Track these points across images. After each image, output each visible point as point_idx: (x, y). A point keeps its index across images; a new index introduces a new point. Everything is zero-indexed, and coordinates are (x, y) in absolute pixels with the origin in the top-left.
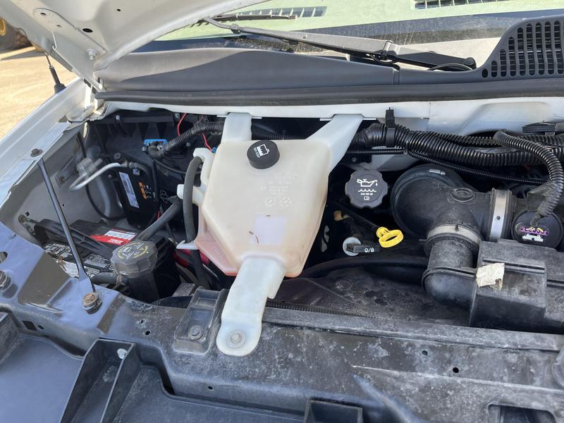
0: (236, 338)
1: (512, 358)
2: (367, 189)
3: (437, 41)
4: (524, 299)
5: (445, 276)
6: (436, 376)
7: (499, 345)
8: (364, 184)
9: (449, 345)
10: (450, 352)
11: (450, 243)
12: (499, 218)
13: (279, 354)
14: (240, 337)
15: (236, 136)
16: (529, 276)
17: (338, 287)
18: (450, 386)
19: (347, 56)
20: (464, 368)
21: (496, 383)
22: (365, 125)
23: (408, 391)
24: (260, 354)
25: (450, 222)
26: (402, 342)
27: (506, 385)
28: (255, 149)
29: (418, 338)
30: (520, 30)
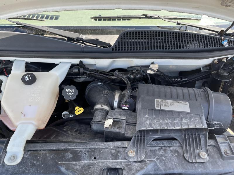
1: (113, 151)
2: (70, 93)
4: (118, 130)
5: (96, 124)
6: (88, 161)
7: (110, 147)
9: (94, 149)
10: (94, 152)
11: (100, 111)
12: (116, 101)
13: (30, 162)
14: (14, 157)
16: (121, 122)
17: (65, 129)
18: (92, 164)
20: (97, 157)
21: (107, 161)
23: (77, 169)
25: (100, 104)
26: (78, 151)
27: (110, 161)
28: (25, 77)
29: (84, 148)
30: (124, 34)
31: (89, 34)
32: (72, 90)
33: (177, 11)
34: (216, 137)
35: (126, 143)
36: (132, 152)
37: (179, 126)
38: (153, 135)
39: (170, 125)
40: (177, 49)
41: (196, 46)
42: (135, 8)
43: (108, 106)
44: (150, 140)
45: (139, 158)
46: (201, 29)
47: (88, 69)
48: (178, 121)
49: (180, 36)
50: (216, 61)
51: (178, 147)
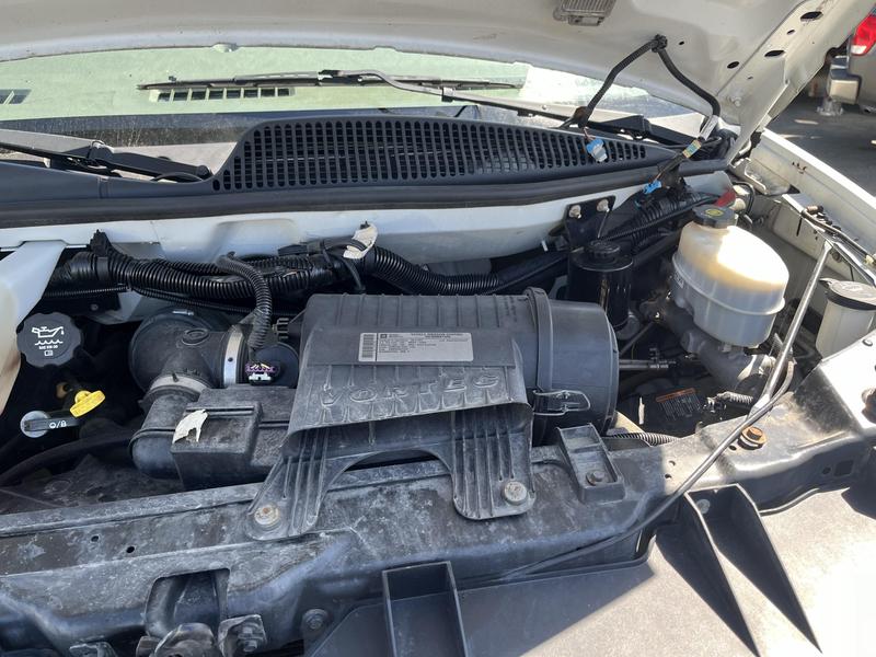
1: (204, 519)
2: (48, 340)
3: (172, 143)
4: (223, 447)
5: (150, 441)
6: (103, 563)
7: (191, 508)
8: (42, 333)
9: (129, 521)
10: (128, 529)
11: (168, 398)
12: (231, 360)
16: (236, 420)
17: (47, 492)
18: (115, 570)
19: (46, 161)
20: (139, 545)
21: (176, 553)
22: (68, 255)
23: (57, 588)
25: (169, 372)
26: (67, 532)
27: (188, 552)
29: (89, 523)
30: (257, 134)
31: (133, 141)
32: (58, 329)
33: (430, 50)
34: (562, 435)
35: (252, 490)
36: (266, 511)
37: (431, 407)
38: (353, 450)
39: (404, 407)
40: (443, 175)
41: (507, 165)
42: (284, 42)
43: (200, 380)
44: (340, 466)
45: (295, 527)
46: (523, 112)
47: (127, 261)
48: (430, 392)
49: (451, 135)
50: (577, 212)
51: (436, 480)
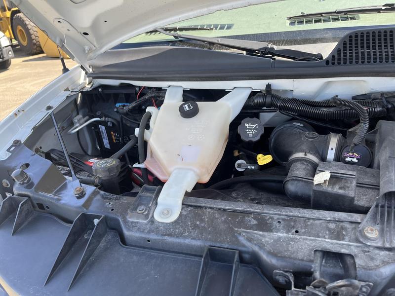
0: (166, 212)
1: (332, 226)
2: (251, 129)
3: (300, 44)
4: (341, 192)
6: (285, 235)
7: (324, 218)
8: (249, 126)
9: (294, 218)
10: (294, 222)
12: (332, 149)
13: (191, 222)
14: (168, 211)
15: (173, 99)
17: (233, 195)
18: (292, 240)
19: (244, 53)
20: (301, 231)
21: (320, 239)
23: (266, 241)
24: (180, 222)
25: (302, 151)
26: (266, 216)
27: (327, 240)
28: (184, 106)
29: (276, 214)
30: (351, 37)
31: (282, 44)
32: (255, 125)
35: (357, 217)
36: (372, 230)
